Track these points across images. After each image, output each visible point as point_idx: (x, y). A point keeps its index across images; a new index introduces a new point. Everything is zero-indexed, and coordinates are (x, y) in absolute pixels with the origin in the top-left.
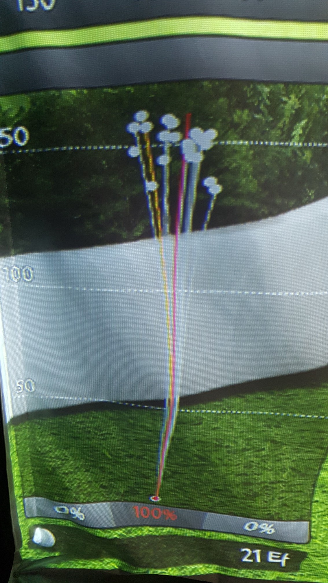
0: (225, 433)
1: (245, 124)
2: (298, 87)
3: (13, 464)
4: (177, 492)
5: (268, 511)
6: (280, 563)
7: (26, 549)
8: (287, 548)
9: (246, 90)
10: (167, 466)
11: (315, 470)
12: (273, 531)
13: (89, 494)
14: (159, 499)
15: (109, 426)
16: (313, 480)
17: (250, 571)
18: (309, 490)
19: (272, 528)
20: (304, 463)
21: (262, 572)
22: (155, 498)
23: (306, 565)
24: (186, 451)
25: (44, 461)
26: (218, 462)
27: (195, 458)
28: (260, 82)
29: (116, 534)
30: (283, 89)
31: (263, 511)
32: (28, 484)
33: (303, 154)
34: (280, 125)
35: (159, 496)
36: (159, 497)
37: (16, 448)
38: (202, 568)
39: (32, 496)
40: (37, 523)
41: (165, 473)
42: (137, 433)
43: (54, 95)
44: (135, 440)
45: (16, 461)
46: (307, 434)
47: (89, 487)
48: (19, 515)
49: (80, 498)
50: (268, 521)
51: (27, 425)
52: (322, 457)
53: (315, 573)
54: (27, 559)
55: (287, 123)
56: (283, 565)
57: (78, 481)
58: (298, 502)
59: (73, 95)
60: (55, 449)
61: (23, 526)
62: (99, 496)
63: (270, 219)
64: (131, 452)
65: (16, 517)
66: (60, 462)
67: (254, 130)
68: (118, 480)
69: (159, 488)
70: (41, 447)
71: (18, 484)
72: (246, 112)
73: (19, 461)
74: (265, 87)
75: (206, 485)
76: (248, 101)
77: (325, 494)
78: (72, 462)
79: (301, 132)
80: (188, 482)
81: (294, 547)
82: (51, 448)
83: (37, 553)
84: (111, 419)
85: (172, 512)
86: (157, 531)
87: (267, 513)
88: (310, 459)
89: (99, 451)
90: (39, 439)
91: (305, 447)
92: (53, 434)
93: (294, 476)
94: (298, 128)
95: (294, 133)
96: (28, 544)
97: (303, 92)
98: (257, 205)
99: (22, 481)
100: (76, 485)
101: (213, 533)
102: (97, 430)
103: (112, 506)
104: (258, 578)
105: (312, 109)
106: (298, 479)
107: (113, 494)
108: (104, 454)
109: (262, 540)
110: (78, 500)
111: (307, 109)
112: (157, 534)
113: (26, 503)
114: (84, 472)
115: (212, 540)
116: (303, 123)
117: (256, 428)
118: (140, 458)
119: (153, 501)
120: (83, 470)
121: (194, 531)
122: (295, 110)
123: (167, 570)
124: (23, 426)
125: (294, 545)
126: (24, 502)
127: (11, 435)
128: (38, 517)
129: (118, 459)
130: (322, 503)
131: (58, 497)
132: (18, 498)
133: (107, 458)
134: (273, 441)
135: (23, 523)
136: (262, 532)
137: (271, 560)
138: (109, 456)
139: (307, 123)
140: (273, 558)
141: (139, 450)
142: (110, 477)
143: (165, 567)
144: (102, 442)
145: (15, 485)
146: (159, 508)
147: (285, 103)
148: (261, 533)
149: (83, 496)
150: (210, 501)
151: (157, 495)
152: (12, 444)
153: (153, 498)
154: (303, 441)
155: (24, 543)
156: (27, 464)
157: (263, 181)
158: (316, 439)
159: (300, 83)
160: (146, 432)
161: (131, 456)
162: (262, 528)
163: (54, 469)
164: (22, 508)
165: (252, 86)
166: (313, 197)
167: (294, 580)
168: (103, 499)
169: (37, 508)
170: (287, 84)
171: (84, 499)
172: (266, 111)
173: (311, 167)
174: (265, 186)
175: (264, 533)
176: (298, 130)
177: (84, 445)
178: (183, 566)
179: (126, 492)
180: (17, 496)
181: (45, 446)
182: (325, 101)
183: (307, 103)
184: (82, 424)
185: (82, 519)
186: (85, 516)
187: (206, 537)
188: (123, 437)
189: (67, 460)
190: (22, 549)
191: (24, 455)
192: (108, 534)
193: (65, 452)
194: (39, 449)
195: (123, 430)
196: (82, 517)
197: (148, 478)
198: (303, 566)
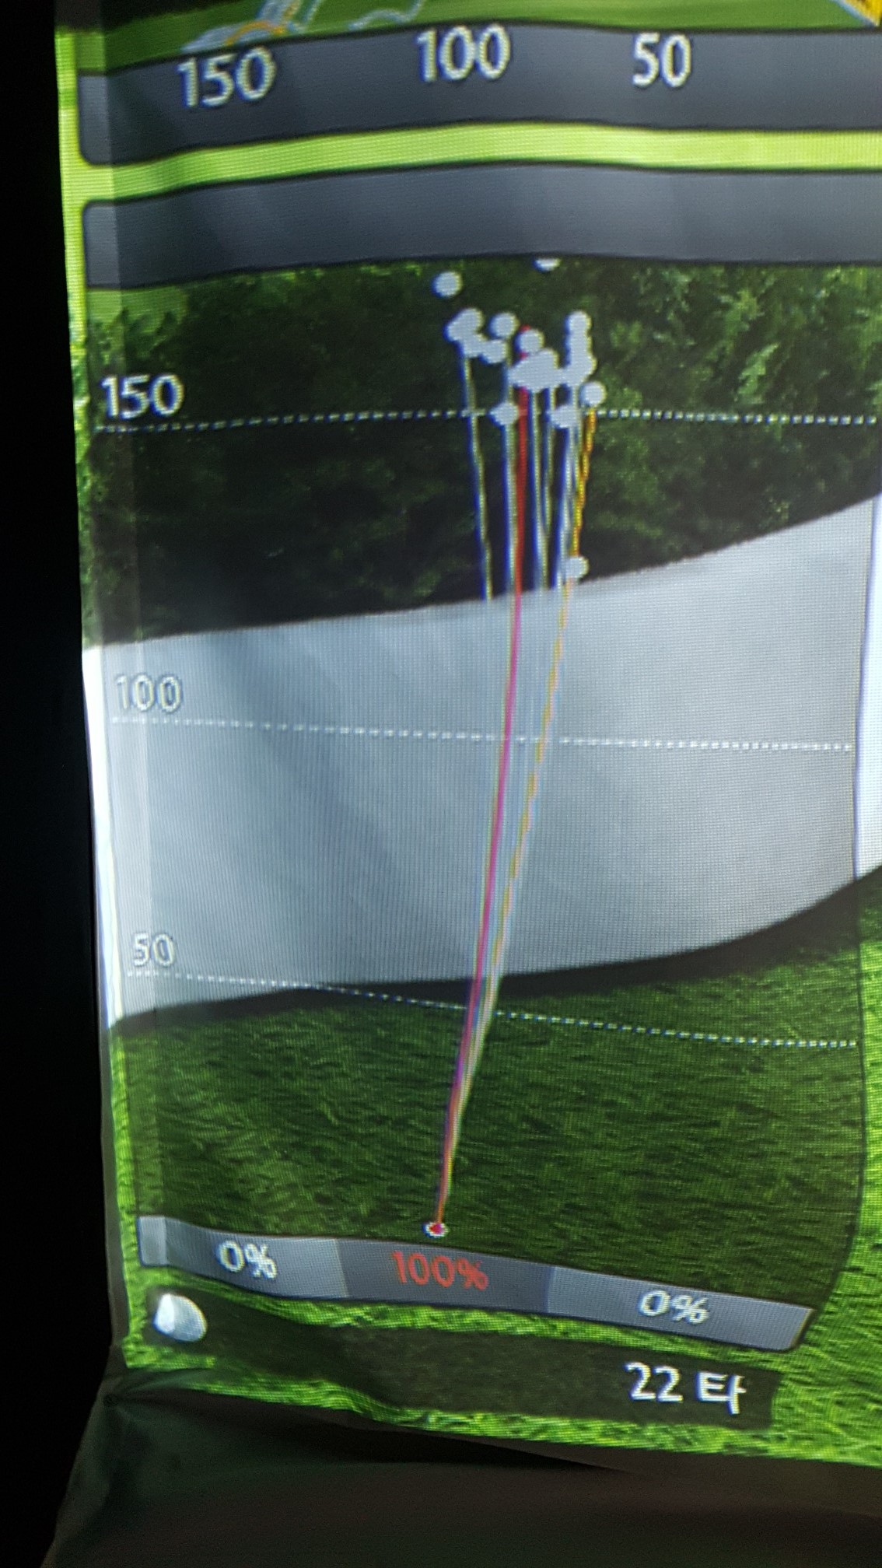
1: (633, 352)
2: (759, 273)
3: (117, 1128)
4: (486, 1213)
5: (697, 1266)
6: (726, 1405)
7: (137, 1343)
9: (637, 281)
10: (460, 1144)
12: (703, 1315)
13: (290, 1216)
14: (445, 1230)
15: (335, 1046)
17: (665, 1427)
18: (838, 1240)
19: (701, 1306)
21: (691, 1431)
22: (436, 1229)
23: (783, 1407)
24: (504, 1107)
25: (188, 1126)
26: (578, 1136)
27: (525, 1126)
28: (666, 263)
29: (348, 1316)
30: (722, 278)
31: (683, 1265)
32: (147, 1183)
34: (712, 355)
35: (444, 1221)
36: (443, 1226)
37: (128, 1092)
39: (158, 1213)
40: (166, 1283)
41: (456, 1162)
42: (394, 1062)
44: (391, 1079)
45: (125, 1123)
47: (291, 1199)
48: (125, 1256)
49: (266, 1221)
50: (692, 1291)
51: (153, 1039)
53: (805, 1431)
54: (140, 1369)
55: (728, 353)
56: (735, 1409)
57: (266, 1182)
60: (215, 1101)
61: (132, 1282)
62: (312, 1220)
63: (686, 563)
64: (383, 1110)
65: (119, 1261)
66: (223, 1132)
67: (653, 367)
68: (356, 1182)
69: (442, 1201)
70: (182, 1094)
71: (126, 1180)
72: (637, 326)
73: (130, 1123)
74: (678, 273)
75: (550, 1196)
76: (640, 304)
78: (252, 1135)
79: (762, 371)
80: (509, 1186)
81: (752, 1357)
82: (206, 1098)
83: (165, 1357)
84: (340, 1028)
85: (476, 1265)
86: (449, 1320)
87: (693, 1271)
88: (836, 1157)
89: (309, 1106)
90: (180, 1074)
92: (212, 1064)
94: (755, 361)
95: (745, 374)
96: (144, 1330)
97: (770, 282)
98: (658, 532)
99: (136, 1173)
100: (261, 1191)
101: (572, 1324)
102: (308, 1056)
103: (341, 1248)
105: (792, 320)
106: (808, 1209)
107: (346, 1220)
108: (321, 1115)
109: (680, 1340)
110: (263, 1228)
111: (779, 319)
112: (450, 1327)
113: (144, 1231)
114: (279, 1159)
115: (570, 1342)
116: (769, 351)
118: (401, 1124)
119: (432, 1237)
120: (277, 1154)
121: (530, 1318)
122: (750, 323)
123: (471, 1418)
124: (145, 1041)
125: (753, 1354)
126: (137, 1225)
127: (116, 1059)
128: (168, 1266)
129: (352, 1127)
130: (871, 1275)
131: (218, 1215)
132: (125, 1216)
133: (328, 1124)
134: (745, 1107)
135: (134, 1277)
136: (678, 1317)
137: (705, 1396)
138: (333, 1119)
139: (778, 352)
140: (711, 1391)
141: (399, 1103)
142: (337, 1174)
143: (466, 1408)
144: (319, 1084)
145: (119, 1182)
146: (448, 1255)
147: (727, 307)
148: (675, 1321)
149: (275, 1219)
150: (560, 1237)
151: (439, 1219)
152: (117, 1081)
153: (432, 1229)
155: (135, 1324)
156: (150, 1133)
157: (670, 478)
158: (837, 1101)
159: (762, 265)
160: (414, 1059)
161: (381, 1120)
162: (679, 1307)
163: (210, 1146)
164: (133, 1240)
165: (649, 271)
166: (786, 517)
167: (764, 1454)
168: (322, 1229)
169: (168, 1243)
170: (731, 266)
171: (277, 1226)
172: (680, 325)
173: (785, 449)
174: (674, 490)
175: (684, 1319)
176: (755, 366)
177: (277, 1090)
178: (514, 1415)
179: (372, 1213)
180: (123, 1208)
181: (192, 1093)
182: (823, 303)
183: (780, 307)
184: (275, 1041)
185: (271, 1275)
186: (277, 1268)
187: (556, 1334)
188: (363, 1070)
189: (240, 1128)
190: (128, 1343)
191: (142, 1111)
192: (330, 1315)
193: (237, 1109)
194: (179, 1098)
195: (364, 1054)
196: (271, 1270)
197: (417, 1175)
198: (777, 1413)
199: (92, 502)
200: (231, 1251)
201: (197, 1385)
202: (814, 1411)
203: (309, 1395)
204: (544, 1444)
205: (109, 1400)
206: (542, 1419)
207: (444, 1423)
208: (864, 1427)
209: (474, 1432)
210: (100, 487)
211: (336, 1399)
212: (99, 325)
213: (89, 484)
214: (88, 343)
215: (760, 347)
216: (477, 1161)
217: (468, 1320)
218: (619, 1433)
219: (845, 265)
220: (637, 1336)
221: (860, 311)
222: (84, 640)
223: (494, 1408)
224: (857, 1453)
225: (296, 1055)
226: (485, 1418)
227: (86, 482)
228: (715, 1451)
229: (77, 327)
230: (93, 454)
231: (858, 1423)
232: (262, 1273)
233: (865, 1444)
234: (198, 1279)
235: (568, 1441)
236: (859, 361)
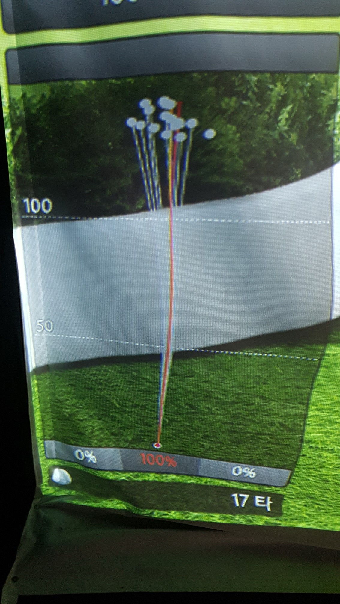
0: (216, 386)
1: (232, 110)
2: (284, 76)
3: (35, 409)
4: (175, 439)
6: (266, 508)
7: (46, 486)
8: (267, 491)
9: (235, 80)
10: (165, 414)
11: (301, 426)
12: (254, 474)
13: (101, 440)
14: (160, 446)
15: (118, 379)
16: (301, 436)
17: (243, 516)
18: (297, 445)
19: (253, 471)
20: (290, 419)
21: (252, 517)
22: (157, 445)
23: (286, 508)
25: (62, 408)
26: (206, 410)
27: (187, 407)
28: (247, 72)
29: (124, 476)
30: (270, 78)
31: (246, 456)
32: (47, 428)
33: (290, 137)
34: (267, 110)
35: (160, 442)
36: (160, 444)
37: (39, 395)
38: (205, 516)
39: (52, 439)
40: (56, 464)
41: (164, 421)
42: (140, 384)
43: (67, 85)
44: (139, 391)
45: (38, 406)
46: (289, 390)
47: (101, 434)
48: (40, 455)
49: (92, 442)
50: (250, 466)
51: (47, 376)
52: (304, 412)
53: (295, 517)
54: (48, 495)
55: (273, 109)
56: (269, 509)
57: (91, 428)
58: (283, 453)
59: (83, 86)
60: (72, 399)
61: (43, 464)
62: (110, 442)
63: (254, 195)
64: (136, 402)
65: (38, 457)
66: (75, 410)
67: (242, 116)
68: (126, 428)
69: (159, 436)
70: (59, 396)
71: (39, 427)
72: (234, 99)
73: (40, 406)
74: (252, 76)
75: (197, 432)
76: (236, 89)
77: (312, 450)
78: (86, 411)
79: (287, 116)
80: (183, 429)
81: (272, 490)
82: (69, 397)
83: (56, 491)
84: (120, 372)
85: (172, 458)
86: (162, 478)
88: (295, 415)
89: (108, 401)
90: (58, 389)
91: (289, 403)
92: (71, 385)
93: (282, 431)
94: (284, 112)
95: (280, 117)
96: (48, 481)
97: (288, 80)
99: (43, 424)
100: (90, 431)
101: (208, 479)
102: (108, 382)
103: (121, 451)
104: (251, 524)
105: (297, 95)
106: (286, 434)
107: (123, 442)
108: (113, 404)
109: (247, 484)
110: (91, 445)
111: (292, 95)
112: (162, 480)
113: (47, 445)
114: (97, 420)
115: (208, 486)
116: (289, 108)
117: (246, 384)
118: (143, 407)
119: (156, 448)
120: (96, 418)
121: (193, 477)
122: (281, 96)
123: (170, 513)
125: (273, 488)
126: (44, 443)
127: (34, 384)
128: (56, 458)
129: (125, 409)
130: (309, 457)
131: (74, 440)
132: (39, 440)
133: (116, 407)
134: (262, 397)
136: (246, 476)
137: (258, 505)
138: (118, 406)
139: (293, 108)
140: (260, 503)
141: (142, 400)
142: (119, 425)
143: (169, 509)
144: (112, 393)
145: (36, 428)
146: (161, 455)
147: (272, 90)
149: (96, 441)
150: (202, 447)
151: (159, 442)
152: (34, 392)
153: (156, 445)
154: (287, 397)
155: (45, 480)
156: (48, 410)
157: (248, 161)
158: (297, 395)
159: (285, 72)
160: (147, 383)
161: (136, 406)
162: (245, 472)
163: (71, 415)
164: (43, 449)
165: (240, 76)
166: (299, 176)
167: (280, 525)
168: (114, 445)
169: (56, 450)
170: (273, 73)
171: (96, 444)
172: (254, 98)
173: (297, 148)
174: (250, 166)
176: (284, 114)
177: (96, 395)
178: (187, 512)
179: (133, 439)
180: (38, 437)
181: (64, 395)
182: (308, 88)
183: (292, 90)
184: (94, 377)
185: (95, 462)
186: (97, 459)
187: (203, 483)
188: (129, 388)
189: (82, 408)
190: (42, 486)
191: (44, 402)
192: (117, 476)
193: (81, 401)
194: (58, 397)
195: (129, 382)
196: (94, 460)
197: (150, 426)
198: (284, 510)
199: (15, 171)
200: (79, 453)
201: (69, 501)
202: (297, 509)
203: (109, 504)
204: (197, 522)
205: (36, 507)
206: (197, 513)
207: (159, 515)
208: (315, 514)
209: (171, 518)
210: (18, 165)
211: (120, 505)
212: (14, 99)
213: (13, 163)
214: (10, 107)
215: (285, 106)
216: (171, 421)
217: (169, 478)
218: (225, 518)
219: (316, 72)
220: (232, 483)
221: (323, 92)
222: (14, 225)
223: (179, 509)
224: (314, 524)
225: (103, 382)
226: (175, 513)
227: (12, 163)
228: (261, 525)
229: (5, 101)
230: (14, 152)
231: (313, 513)
232: (91, 461)
233: (316, 521)
234: (67, 462)
235: (206, 521)
236: (323, 112)
